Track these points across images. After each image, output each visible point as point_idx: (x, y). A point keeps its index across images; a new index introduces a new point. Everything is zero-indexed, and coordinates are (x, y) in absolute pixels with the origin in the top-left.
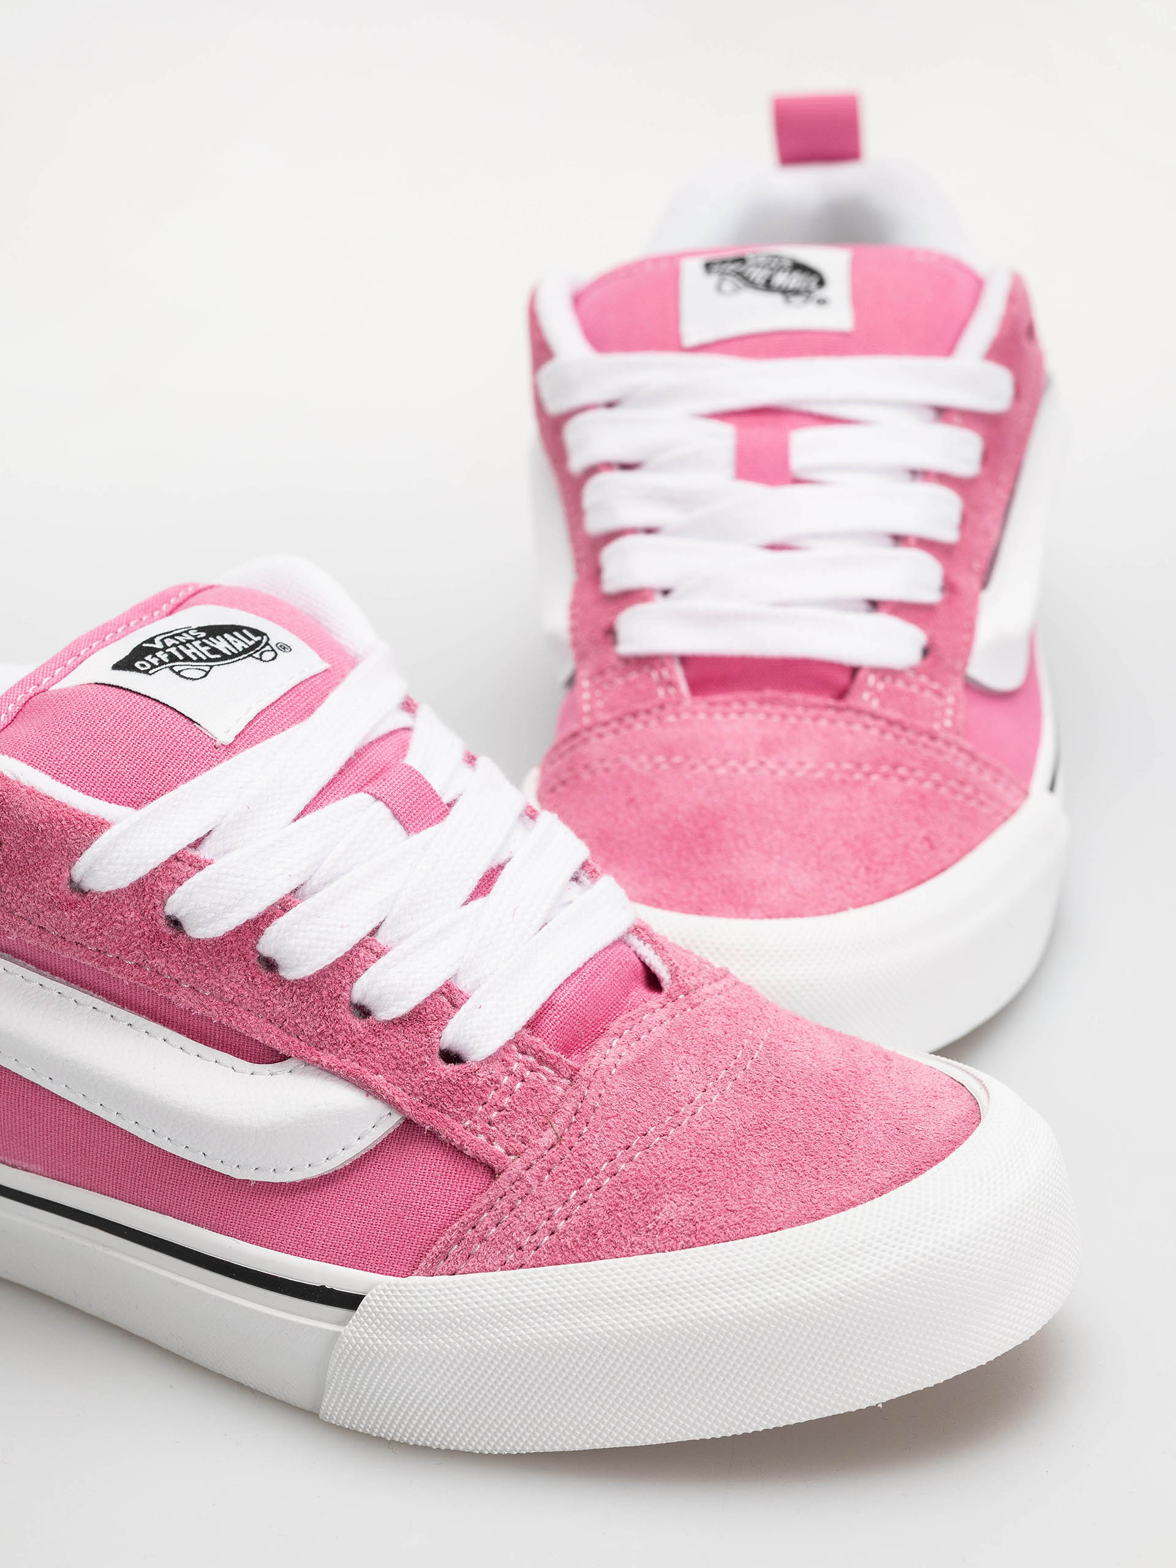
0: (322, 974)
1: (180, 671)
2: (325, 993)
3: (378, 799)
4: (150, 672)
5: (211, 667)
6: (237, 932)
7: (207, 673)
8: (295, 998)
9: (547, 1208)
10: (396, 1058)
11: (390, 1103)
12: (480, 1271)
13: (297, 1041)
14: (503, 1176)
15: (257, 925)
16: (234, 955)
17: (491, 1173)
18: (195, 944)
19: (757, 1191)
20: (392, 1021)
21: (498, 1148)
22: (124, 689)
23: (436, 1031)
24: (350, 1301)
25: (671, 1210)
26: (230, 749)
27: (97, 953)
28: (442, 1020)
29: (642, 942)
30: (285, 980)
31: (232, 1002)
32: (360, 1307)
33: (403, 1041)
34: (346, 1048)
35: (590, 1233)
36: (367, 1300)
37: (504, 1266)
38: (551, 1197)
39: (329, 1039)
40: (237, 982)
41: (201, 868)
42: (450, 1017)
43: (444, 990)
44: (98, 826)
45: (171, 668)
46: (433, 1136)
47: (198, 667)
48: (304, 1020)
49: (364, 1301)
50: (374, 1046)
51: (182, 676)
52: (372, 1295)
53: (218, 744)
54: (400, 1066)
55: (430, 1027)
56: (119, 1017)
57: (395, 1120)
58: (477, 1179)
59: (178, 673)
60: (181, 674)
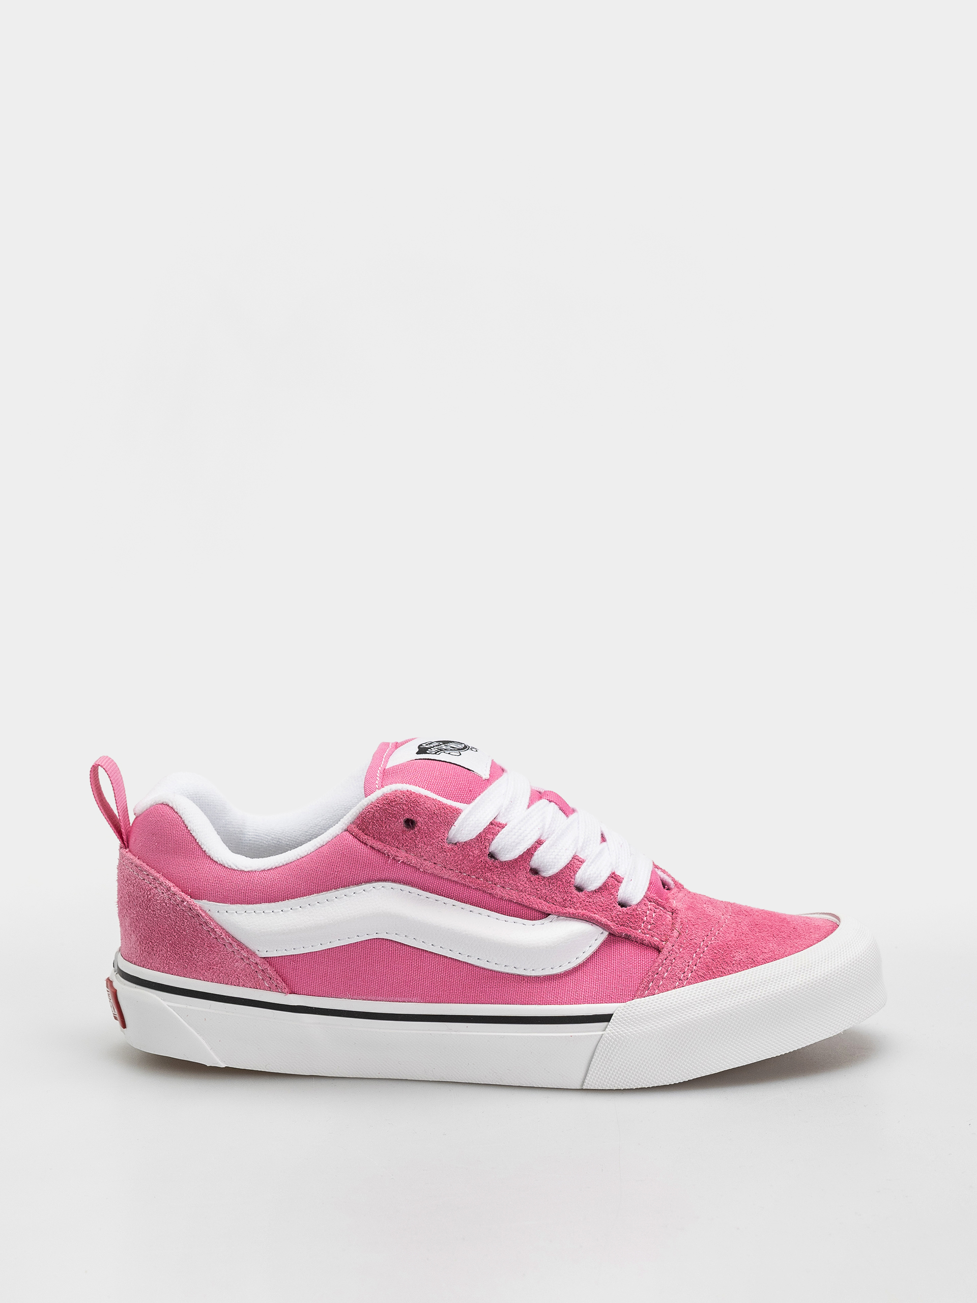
0: (562, 871)
2: (564, 880)
3: (550, 801)
5: (461, 752)
6: (521, 857)
8: (550, 885)
9: (687, 961)
10: (601, 906)
11: (604, 926)
12: (665, 991)
13: (554, 906)
14: (664, 950)
15: (529, 853)
16: (521, 868)
17: (658, 950)
18: (503, 864)
20: (595, 891)
21: (657, 939)
22: (442, 761)
23: (614, 894)
25: (739, 956)
26: (489, 781)
27: (460, 874)
28: (616, 888)
30: (544, 877)
31: (522, 891)
32: (611, 1020)
33: (601, 899)
34: (578, 905)
36: (615, 1017)
37: (675, 988)
38: (686, 956)
39: (569, 902)
40: (523, 881)
41: (503, 827)
42: (619, 886)
43: (613, 876)
44: (457, 812)
45: (444, 752)
46: (628, 938)
48: (556, 895)
49: (613, 1017)
50: (590, 902)
52: (617, 1013)
53: (484, 779)
54: (605, 909)
55: (612, 891)
56: (466, 908)
57: (606, 934)
58: (652, 954)
60: (451, 754)
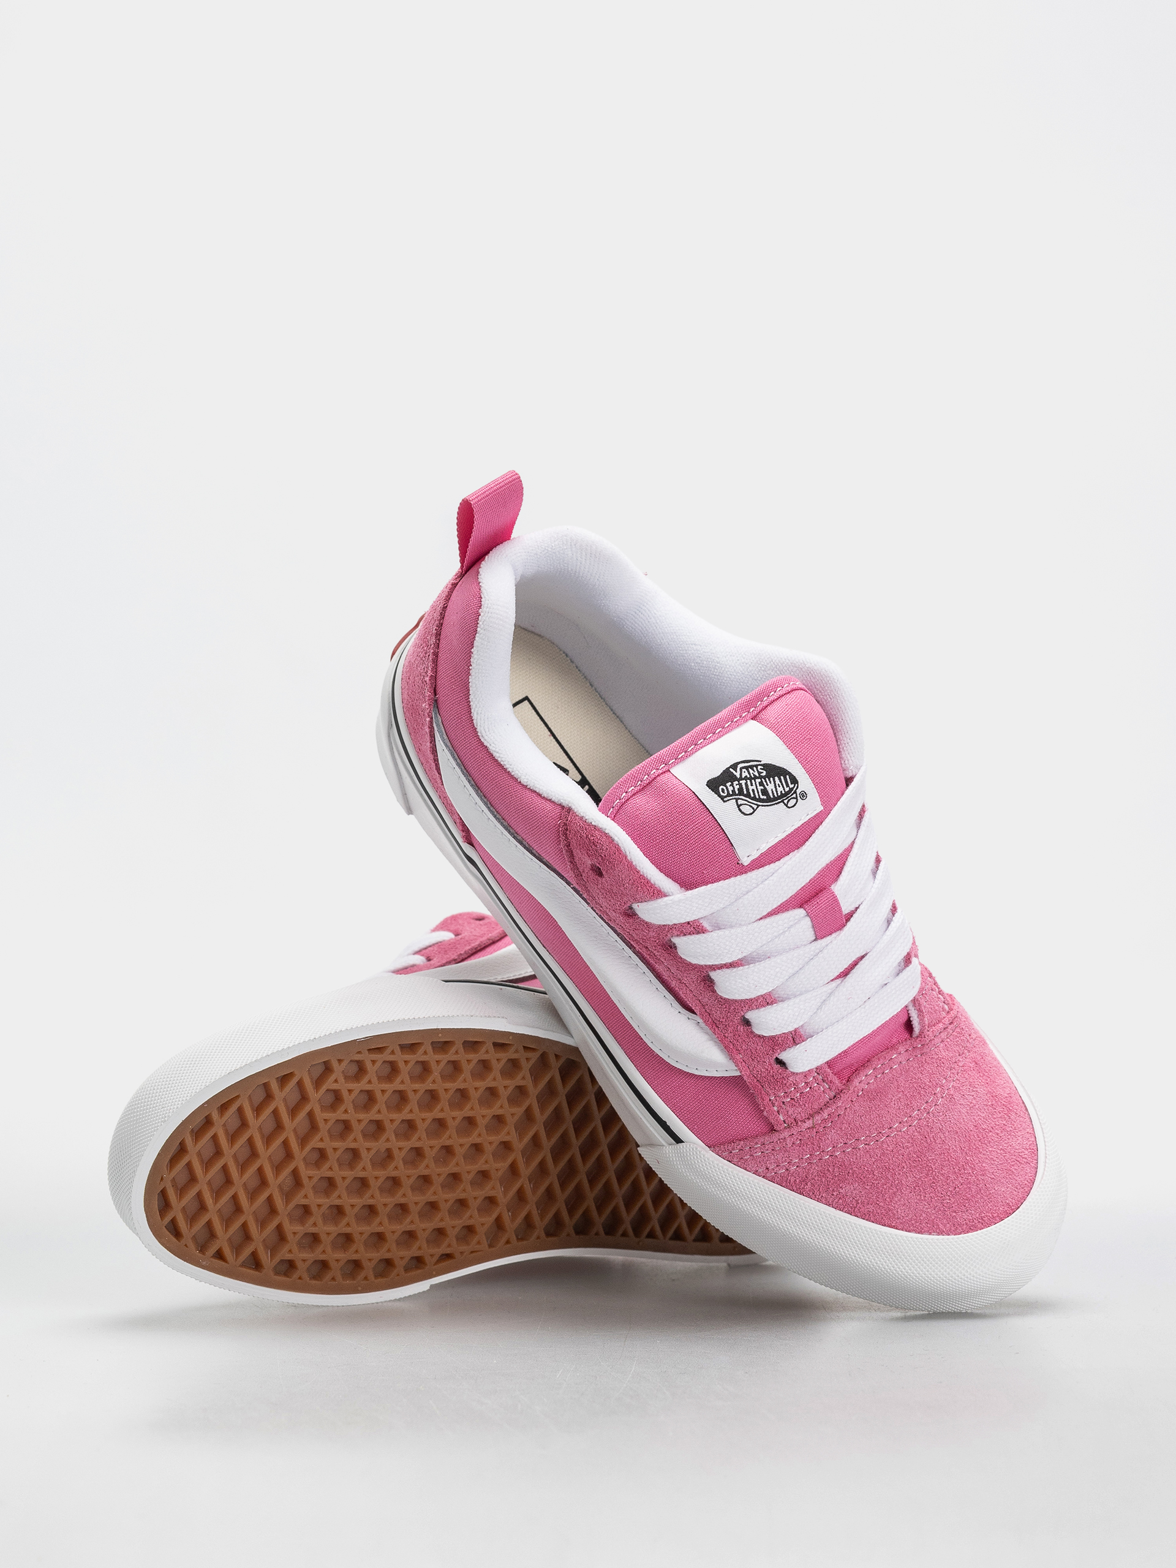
0: (737, 1000)
1: (741, 805)
2: (732, 1007)
3: (807, 913)
4: (725, 799)
5: (758, 806)
6: (706, 967)
7: (754, 811)
8: (716, 1001)
9: (791, 1158)
10: (752, 1052)
11: (739, 1068)
12: (743, 1168)
14: (777, 1134)
15: (714, 968)
16: (696, 970)
17: (772, 1129)
18: (680, 960)
19: (896, 1199)
20: (760, 1036)
21: (781, 1118)
22: (706, 809)
23: (779, 1051)
24: (678, 1140)
26: (745, 869)
28: (786, 1046)
29: (914, 1008)
30: (716, 994)
32: (680, 1145)
33: (760, 1048)
34: (730, 1035)
35: (804, 1181)
36: (685, 1144)
37: (756, 1173)
39: (724, 1026)
40: (692, 979)
41: (698, 933)
42: (790, 1046)
43: (793, 1032)
44: (657, 893)
45: (737, 800)
46: (751, 1096)
47: (751, 805)
49: (683, 1144)
50: (745, 1041)
51: (740, 810)
52: (688, 1143)
53: (740, 862)
54: (752, 1057)
55: (779, 1047)
57: (735, 1074)
58: (763, 1128)
59: (739, 806)
60: (741, 807)
